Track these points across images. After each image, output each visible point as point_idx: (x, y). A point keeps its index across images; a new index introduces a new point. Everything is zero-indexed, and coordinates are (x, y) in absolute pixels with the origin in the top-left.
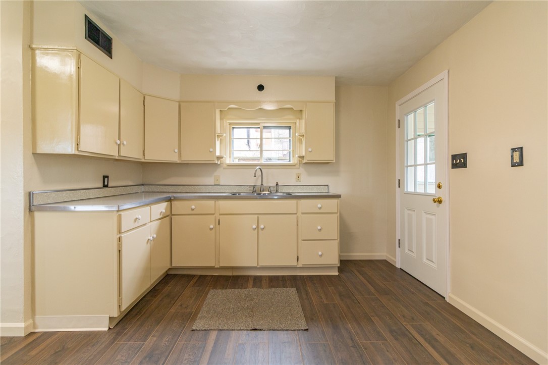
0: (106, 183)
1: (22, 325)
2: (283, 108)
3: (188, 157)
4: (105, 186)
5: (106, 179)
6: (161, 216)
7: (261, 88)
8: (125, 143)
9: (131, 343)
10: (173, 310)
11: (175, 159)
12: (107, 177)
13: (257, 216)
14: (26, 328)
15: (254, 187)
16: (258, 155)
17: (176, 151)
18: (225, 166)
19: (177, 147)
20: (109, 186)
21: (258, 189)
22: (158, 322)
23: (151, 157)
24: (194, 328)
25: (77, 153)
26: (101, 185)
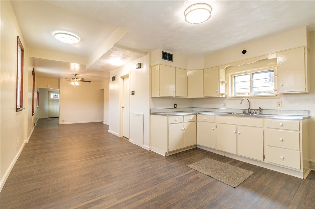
0: (175, 107)
1: (148, 147)
2: (260, 60)
3: (207, 95)
4: (175, 108)
5: (176, 105)
6: (190, 121)
7: (244, 52)
8: (177, 91)
9: (168, 162)
10: (187, 159)
11: (201, 96)
12: (176, 104)
13: (236, 126)
14: (149, 148)
15: (244, 110)
16: (249, 90)
17: (202, 92)
18: (228, 98)
19: (202, 91)
20: (177, 107)
21: (247, 111)
22: (179, 160)
23: (191, 96)
24: (188, 166)
25: (159, 97)
26: (174, 108)
